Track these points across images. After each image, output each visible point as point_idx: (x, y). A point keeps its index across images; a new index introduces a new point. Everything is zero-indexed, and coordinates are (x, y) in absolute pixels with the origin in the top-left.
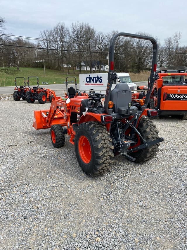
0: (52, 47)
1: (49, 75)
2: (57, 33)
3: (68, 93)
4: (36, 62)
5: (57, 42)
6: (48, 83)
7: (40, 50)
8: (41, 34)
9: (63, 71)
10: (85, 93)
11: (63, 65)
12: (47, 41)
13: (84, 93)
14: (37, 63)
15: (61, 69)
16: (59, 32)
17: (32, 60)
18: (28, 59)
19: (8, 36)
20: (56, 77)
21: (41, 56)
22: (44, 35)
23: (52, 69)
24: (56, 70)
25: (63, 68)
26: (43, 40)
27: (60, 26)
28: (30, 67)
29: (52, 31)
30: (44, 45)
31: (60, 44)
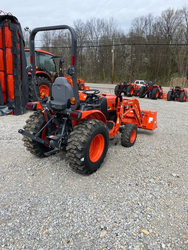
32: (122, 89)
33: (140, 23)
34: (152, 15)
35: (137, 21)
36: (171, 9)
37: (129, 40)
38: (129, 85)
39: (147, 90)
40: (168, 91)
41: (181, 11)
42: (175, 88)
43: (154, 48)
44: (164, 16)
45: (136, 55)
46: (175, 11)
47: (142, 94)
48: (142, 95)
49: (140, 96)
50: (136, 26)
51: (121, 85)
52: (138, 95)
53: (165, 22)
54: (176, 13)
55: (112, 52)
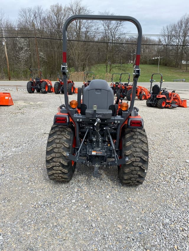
0: (172, 43)
1: (163, 72)
2: (180, 27)
3: (152, 91)
4: (153, 59)
5: (179, 36)
6: (155, 81)
7: (160, 46)
8: (163, 29)
9: (181, 68)
10: (174, 93)
11: (181, 62)
12: (168, 36)
13: (172, 92)
14: (155, 59)
15: (179, 66)
16: (184, 25)
17: (149, 57)
18: (146, 56)
19: (125, 34)
20: (169, 75)
21: (159, 52)
22: (167, 30)
23: (168, 66)
24: (173, 67)
25: (182, 64)
26: (164, 36)
27: (186, 19)
28: (147, 64)
29: (176, 25)
30: (164, 41)
31: (182, 38)
32: (35, 85)
33: (28, 15)
34: (41, 8)
35: (25, 13)
36: (60, 5)
37: (18, 32)
38: (43, 81)
39: (61, 85)
40: (82, 86)
41: (69, 9)
42: (87, 82)
43: (49, 42)
44: (53, 11)
45: (30, 50)
46: (64, 8)
47: (58, 89)
48: (58, 91)
49: (56, 92)
50: (24, 18)
51: (33, 81)
52: (51, 91)
53: (55, 17)
54: (64, 10)
55: (3, 44)
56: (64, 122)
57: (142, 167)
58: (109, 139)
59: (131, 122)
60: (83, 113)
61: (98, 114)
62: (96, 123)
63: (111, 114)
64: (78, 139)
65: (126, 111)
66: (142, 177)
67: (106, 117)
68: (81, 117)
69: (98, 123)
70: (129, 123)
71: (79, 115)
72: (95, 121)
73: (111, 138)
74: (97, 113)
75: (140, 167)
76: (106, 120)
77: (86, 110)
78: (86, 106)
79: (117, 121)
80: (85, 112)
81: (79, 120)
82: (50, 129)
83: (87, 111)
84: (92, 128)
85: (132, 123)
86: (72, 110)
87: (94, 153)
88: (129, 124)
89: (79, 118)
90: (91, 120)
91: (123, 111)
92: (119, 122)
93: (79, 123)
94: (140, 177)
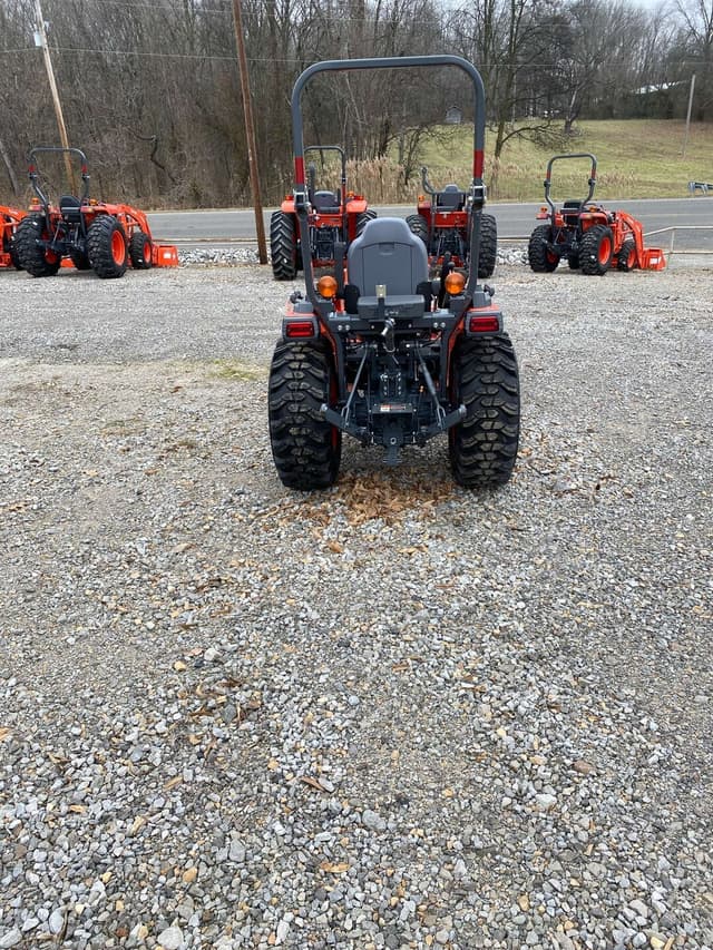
4: (640, 95)
56: (308, 333)
57: (503, 431)
58: (422, 377)
59: (472, 321)
60: (352, 309)
61: (391, 308)
62: (386, 330)
63: (423, 308)
64: (342, 378)
65: (459, 294)
66: (506, 459)
67: (410, 315)
68: (348, 318)
69: (389, 330)
70: (468, 325)
71: (340, 315)
72: (382, 326)
73: (427, 375)
74: (386, 303)
75: (498, 431)
76: (410, 321)
77: (360, 299)
78: (357, 289)
79: (440, 323)
80: (356, 306)
81: (344, 328)
82: (271, 359)
83: (361, 302)
84: (375, 346)
85: (476, 323)
86: (325, 301)
87: (385, 409)
88: (467, 328)
89: (344, 323)
90: (372, 324)
91: (453, 295)
92: (443, 325)
93: (344, 334)
94: (500, 456)
